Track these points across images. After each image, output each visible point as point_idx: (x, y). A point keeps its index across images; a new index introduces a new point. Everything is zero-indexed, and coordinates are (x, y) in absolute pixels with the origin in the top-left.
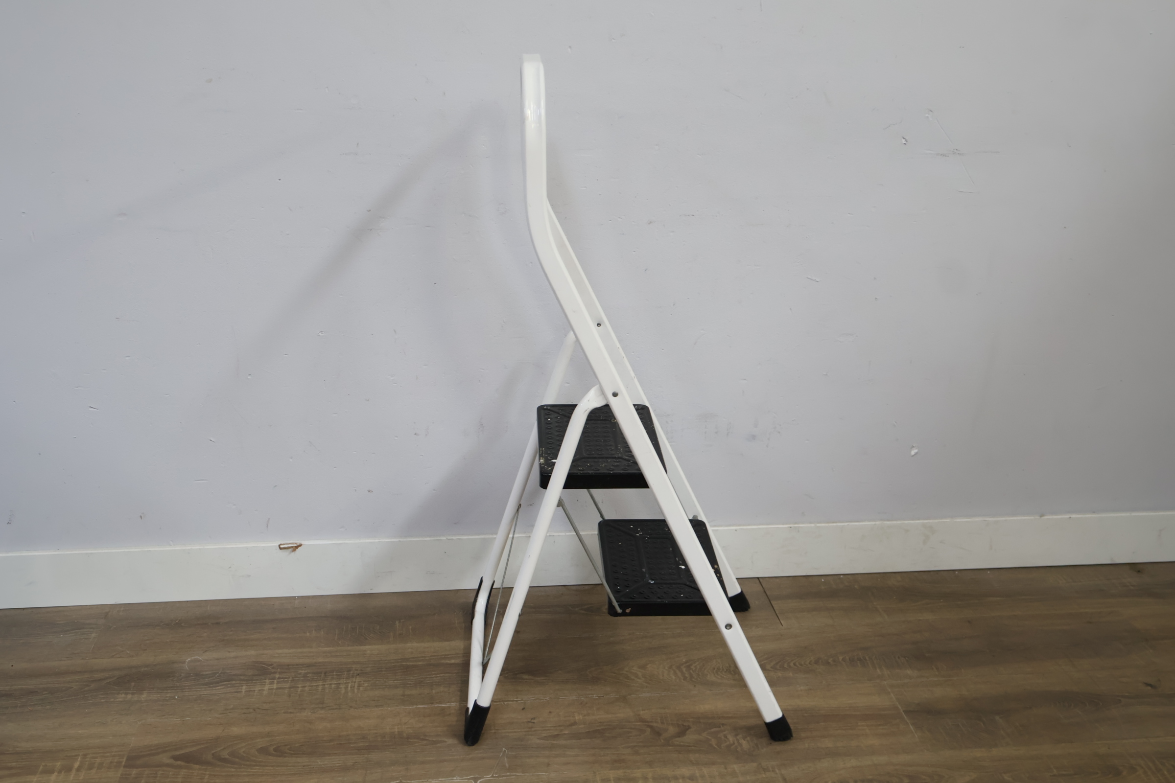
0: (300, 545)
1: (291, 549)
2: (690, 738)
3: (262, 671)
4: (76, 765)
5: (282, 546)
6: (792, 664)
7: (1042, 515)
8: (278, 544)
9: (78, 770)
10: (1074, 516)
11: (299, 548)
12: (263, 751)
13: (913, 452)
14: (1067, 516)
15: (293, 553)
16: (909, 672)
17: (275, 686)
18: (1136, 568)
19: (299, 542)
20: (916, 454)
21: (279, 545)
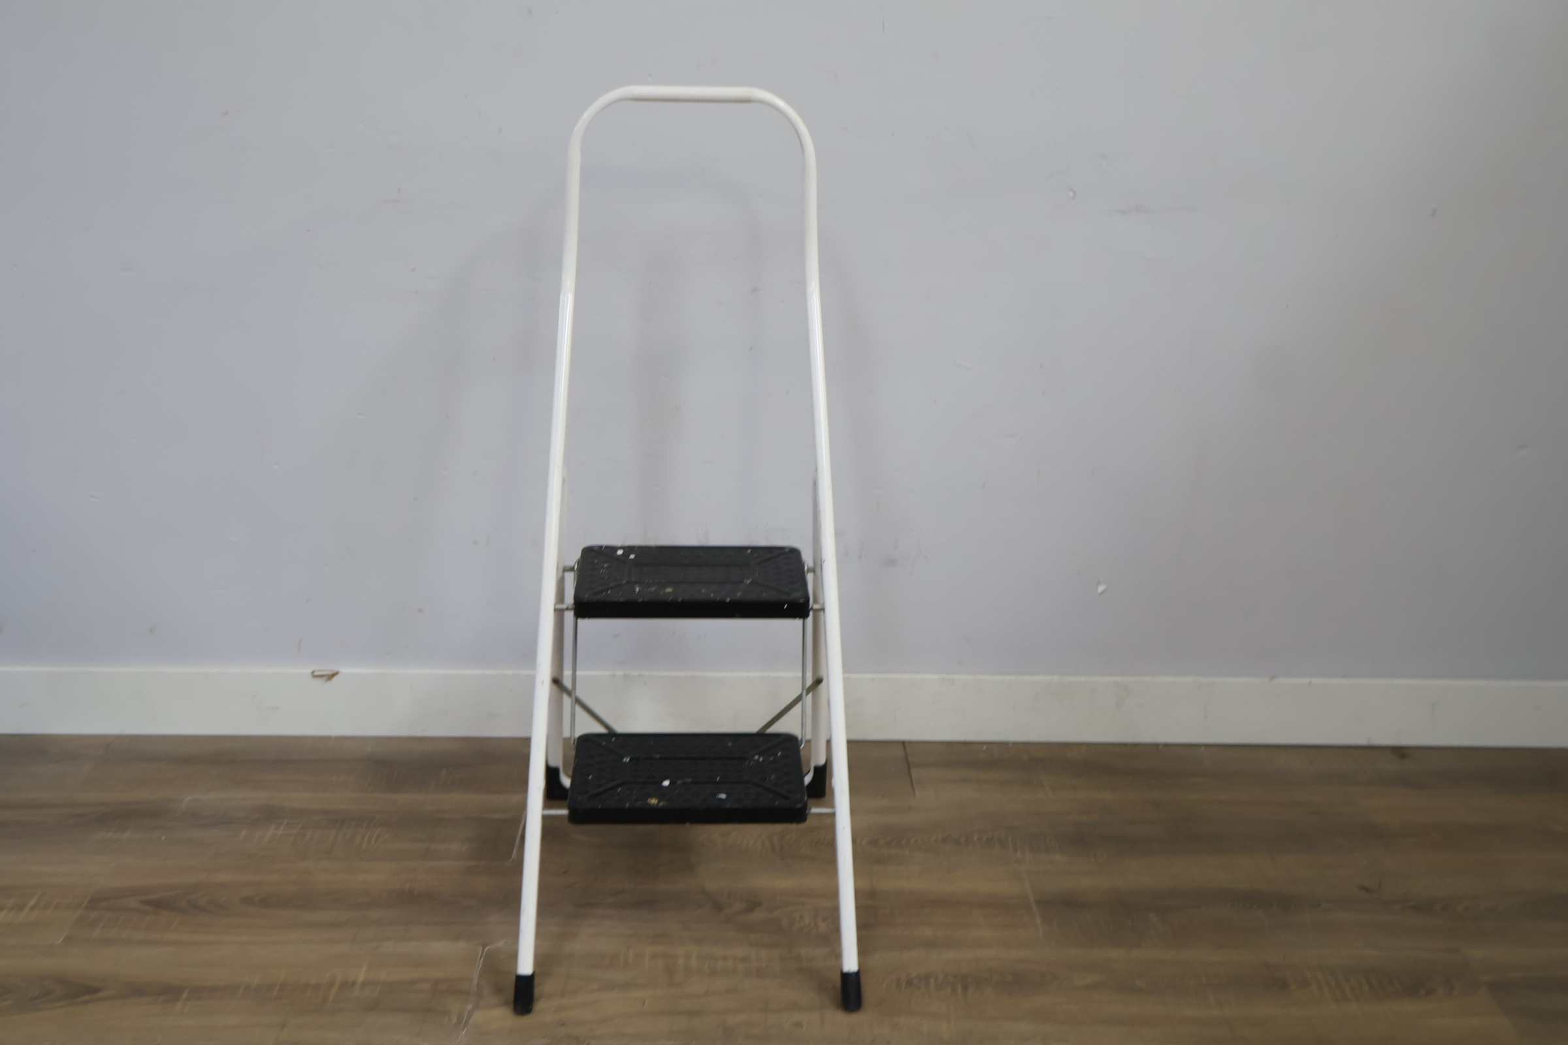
0: (336, 674)
1: (325, 678)
2: (758, 915)
3: (269, 815)
4: (32, 903)
5: (316, 674)
6: (912, 841)
7: (1273, 678)
8: (310, 670)
9: (33, 908)
10: (1316, 681)
11: (336, 678)
12: (248, 901)
13: (1101, 588)
14: (1305, 680)
15: (329, 683)
16: (1058, 857)
17: (280, 832)
18: (1400, 752)
19: (335, 668)
20: (1103, 592)
21: (313, 672)
